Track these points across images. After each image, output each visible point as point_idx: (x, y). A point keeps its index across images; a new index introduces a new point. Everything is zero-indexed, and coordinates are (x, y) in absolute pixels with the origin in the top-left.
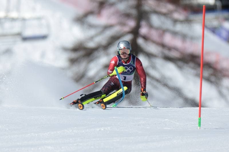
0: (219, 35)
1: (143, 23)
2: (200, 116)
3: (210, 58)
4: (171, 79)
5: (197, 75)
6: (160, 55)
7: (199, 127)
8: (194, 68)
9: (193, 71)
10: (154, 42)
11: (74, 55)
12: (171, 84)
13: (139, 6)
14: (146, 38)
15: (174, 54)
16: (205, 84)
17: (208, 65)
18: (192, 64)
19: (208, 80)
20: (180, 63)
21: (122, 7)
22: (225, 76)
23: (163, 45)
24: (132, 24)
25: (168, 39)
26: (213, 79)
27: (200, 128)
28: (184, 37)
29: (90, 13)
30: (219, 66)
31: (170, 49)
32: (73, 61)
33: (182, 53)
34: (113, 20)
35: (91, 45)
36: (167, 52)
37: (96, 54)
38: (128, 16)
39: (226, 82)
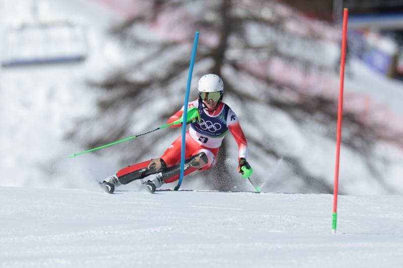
0: (370, 63)
1: (233, 40)
2: (335, 210)
3: (353, 105)
4: (281, 141)
5: (329, 136)
6: (262, 98)
7: (333, 230)
8: (322, 123)
9: (321, 129)
11: (106, 95)
12: (281, 150)
13: (225, 8)
15: (287, 96)
16: (345, 153)
17: (350, 118)
18: (319, 116)
19: (349, 144)
20: (298, 113)
22: (380, 138)
23: (268, 81)
24: (212, 40)
25: (277, 69)
26: (358, 142)
27: (335, 232)
28: (307, 66)
29: (138, 19)
30: (369, 120)
31: (280, 86)
32: (105, 106)
33: (301, 95)
34: (179, 34)
36: (275, 93)
37: (146, 93)
39: (382, 149)
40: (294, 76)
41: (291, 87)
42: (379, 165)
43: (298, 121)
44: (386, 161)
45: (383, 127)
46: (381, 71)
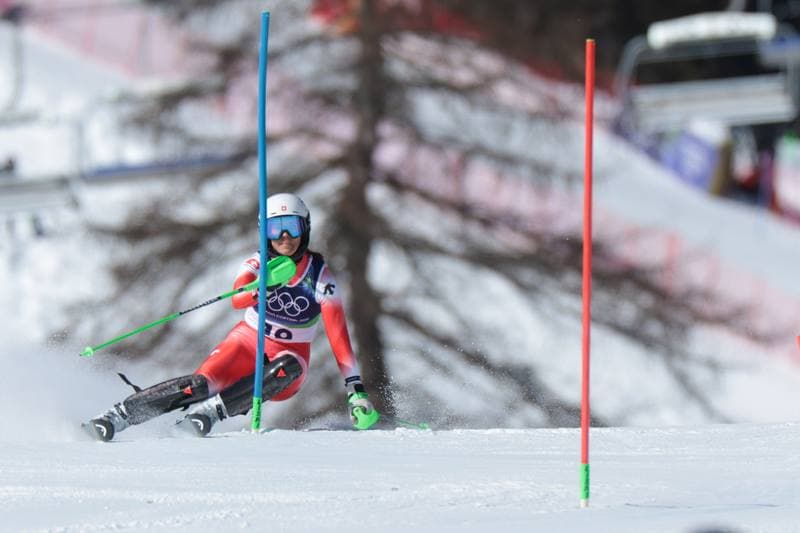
3: (645, 253)
4: (495, 334)
13: (371, 62)
15: (504, 240)
21: (303, 67)
22: (701, 318)
23: (463, 209)
25: (480, 183)
26: (655, 329)
30: (676, 283)
31: (488, 222)
32: (126, 277)
35: (195, 212)
37: (213, 245)
40: (516, 197)
41: (513, 221)
42: (700, 375)
43: (526, 289)
44: (713, 365)
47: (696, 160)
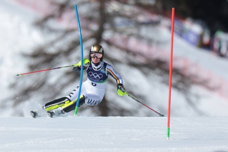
0: (187, 39)
1: (107, 26)
2: (169, 126)
3: (178, 64)
4: (136, 86)
5: (164, 82)
6: (124, 61)
7: (167, 138)
8: (160, 75)
9: (159, 78)
10: (118, 47)
11: (33, 62)
12: (136, 91)
13: (102, 9)
14: (109, 43)
15: (139, 60)
16: (174, 92)
17: (176, 72)
18: (158, 71)
19: (176, 87)
20: (146, 70)
21: (84, 10)
22: (194, 83)
23: (128, 51)
24: (95, 27)
25: (133, 44)
26: (181, 86)
27: (169, 139)
28: (150, 42)
29: (51, 16)
30: (187, 73)
31: (135, 54)
32: (33, 68)
33: (148, 59)
34: (74, 24)
35: (52, 50)
36: (132, 58)
37: (57, 60)
38: (90, 19)
39: (195, 89)
40: (143, 48)
41: (141, 54)
42: (193, 99)
43: (146, 74)
44: (198, 97)
45: (196, 76)
46: (193, 44)
47: (192, 38)
